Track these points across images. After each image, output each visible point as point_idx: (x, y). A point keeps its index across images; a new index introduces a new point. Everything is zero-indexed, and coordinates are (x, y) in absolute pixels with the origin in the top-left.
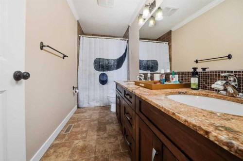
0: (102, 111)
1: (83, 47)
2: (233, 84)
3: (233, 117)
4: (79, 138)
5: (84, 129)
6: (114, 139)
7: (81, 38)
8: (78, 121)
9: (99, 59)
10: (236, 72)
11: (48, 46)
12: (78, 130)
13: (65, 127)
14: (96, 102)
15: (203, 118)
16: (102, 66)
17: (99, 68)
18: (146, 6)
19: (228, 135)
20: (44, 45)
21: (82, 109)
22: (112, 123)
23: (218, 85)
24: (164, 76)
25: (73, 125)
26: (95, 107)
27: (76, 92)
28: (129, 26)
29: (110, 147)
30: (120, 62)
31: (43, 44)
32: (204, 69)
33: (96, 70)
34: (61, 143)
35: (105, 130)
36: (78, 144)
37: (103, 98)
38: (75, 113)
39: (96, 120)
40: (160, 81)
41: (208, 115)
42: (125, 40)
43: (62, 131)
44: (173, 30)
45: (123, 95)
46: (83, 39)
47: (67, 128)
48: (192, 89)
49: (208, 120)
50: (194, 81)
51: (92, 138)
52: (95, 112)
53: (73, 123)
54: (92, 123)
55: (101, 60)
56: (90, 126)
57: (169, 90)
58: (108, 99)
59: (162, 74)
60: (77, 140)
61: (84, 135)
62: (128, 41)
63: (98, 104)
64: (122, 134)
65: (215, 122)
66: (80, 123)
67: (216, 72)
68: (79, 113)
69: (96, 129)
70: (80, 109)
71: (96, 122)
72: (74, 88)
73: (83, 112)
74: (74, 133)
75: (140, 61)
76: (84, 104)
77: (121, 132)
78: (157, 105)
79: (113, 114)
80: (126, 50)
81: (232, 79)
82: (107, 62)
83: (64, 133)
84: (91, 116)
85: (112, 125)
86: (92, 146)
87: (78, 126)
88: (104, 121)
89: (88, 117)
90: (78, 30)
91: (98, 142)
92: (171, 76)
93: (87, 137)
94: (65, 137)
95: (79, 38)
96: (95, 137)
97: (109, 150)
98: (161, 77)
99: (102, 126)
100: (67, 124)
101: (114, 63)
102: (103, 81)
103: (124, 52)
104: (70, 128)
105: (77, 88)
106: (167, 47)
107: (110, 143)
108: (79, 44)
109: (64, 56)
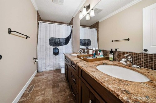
0: (55, 74)
1: (41, 29)
2: (130, 60)
3: (129, 83)
4: (39, 94)
5: (43, 88)
6: (64, 93)
7: (40, 23)
8: (38, 82)
9: (53, 38)
10: (131, 53)
11: (15, 31)
12: (38, 88)
13: (28, 87)
14: (51, 67)
15: (116, 85)
16: (55, 43)
17: (53, 44)
18: (85, 7)
19: (127, 96)
20: (12, 30)
21: (41, 73)
22: (62, 81)
23: (123, 61)
24: (95, 52)
25: (34, 85)
26: (50, 71)
27: (36, 61)
28: (73, 17)
29: (62, 98)
30: (67, 40)
31: (10, 30)
32: (116, 50)
33: (51, 45)
34: (26, 100)
35: (57, 86)
36: (39, 99)
37: (56, 65)
38: (36, 76)
39: (51, 80)
40: (92, 55)
41: (118, 82)
42: (71, 26)
43: (26, 90)
44: (100, 21)
45: (70, 63)
46: (41, 24)
47: (30, 88)
48: (110, 61)
49: (118, 86)
50: (111, 56)
51: (49, 93)
52: (50, 74)
53: (34, 84)
54: (48, 83)
55: (54, 39)
56: (47, 85)
57: (98, 62)
58: (59, 65)
59: (93, 50)
60: (38, 96)
61: (43, 92)
62: (72, 27)
63: (52, 69)
64: (70, 88)
65: (122, 88)
66: (39, 83)
67: (122, 52)
68: (38, 76)
69: (51, 87)
70: (39, 73)
71: (51, 82)
72: (34, 59)
73: (41, 75)
74: (36, 92)
75: (80, 39)
76: (42, 69)
77: (68, 87)
78: (92, 76)
79: (63, 75)
80: (71, 33)
81: (129, 58)
82: (58, 40)
83: (27, 92)
84: (47, 78)
85: (62, 83)
86: (49, 99)
87: (38, 86)
88: (57, 80)
89: (45, 79)
90: (37, 17)
91: (53, 96)
92: (99, 52)
93: (46, 93)
94: (28, 95)
95: (38, 23)
96: (51, 93)
97: (61, 100)
98: (93, 52)
99: (55, 84)
100: (30, 85)
101: (63, 41)
102: (56, 53)
103: (70, 33)
104: (32, 88)
105: (37, 59)
106: (96, 31)
107: (61, 95)
108: (38, 27)
109: (27, 37)
